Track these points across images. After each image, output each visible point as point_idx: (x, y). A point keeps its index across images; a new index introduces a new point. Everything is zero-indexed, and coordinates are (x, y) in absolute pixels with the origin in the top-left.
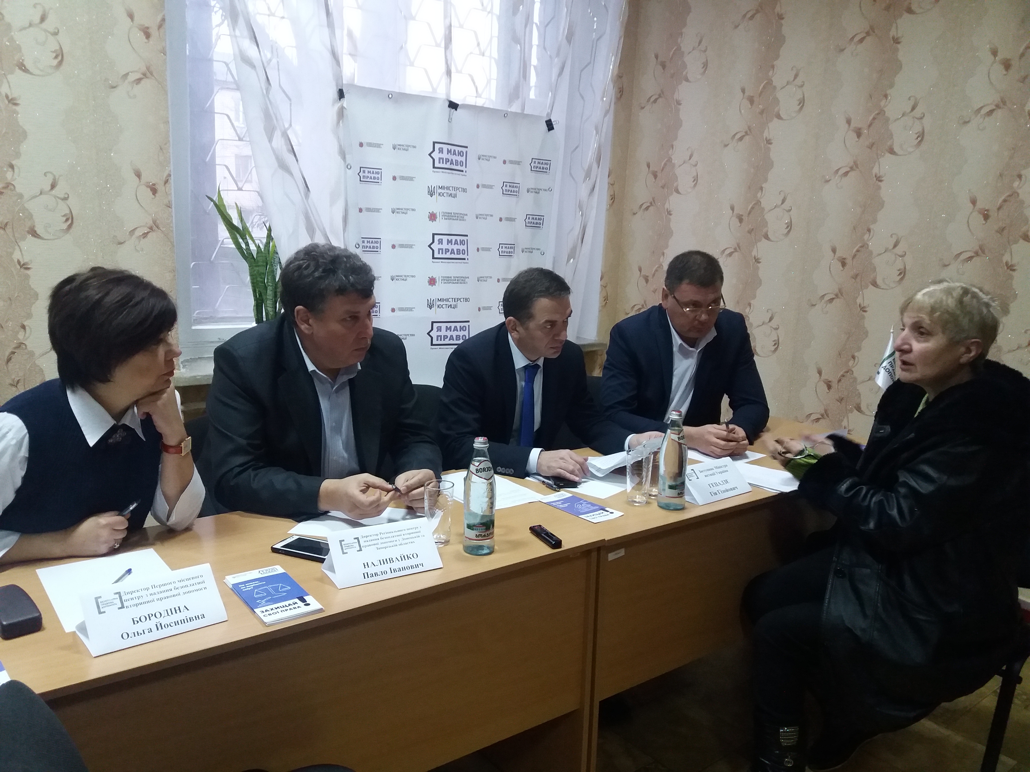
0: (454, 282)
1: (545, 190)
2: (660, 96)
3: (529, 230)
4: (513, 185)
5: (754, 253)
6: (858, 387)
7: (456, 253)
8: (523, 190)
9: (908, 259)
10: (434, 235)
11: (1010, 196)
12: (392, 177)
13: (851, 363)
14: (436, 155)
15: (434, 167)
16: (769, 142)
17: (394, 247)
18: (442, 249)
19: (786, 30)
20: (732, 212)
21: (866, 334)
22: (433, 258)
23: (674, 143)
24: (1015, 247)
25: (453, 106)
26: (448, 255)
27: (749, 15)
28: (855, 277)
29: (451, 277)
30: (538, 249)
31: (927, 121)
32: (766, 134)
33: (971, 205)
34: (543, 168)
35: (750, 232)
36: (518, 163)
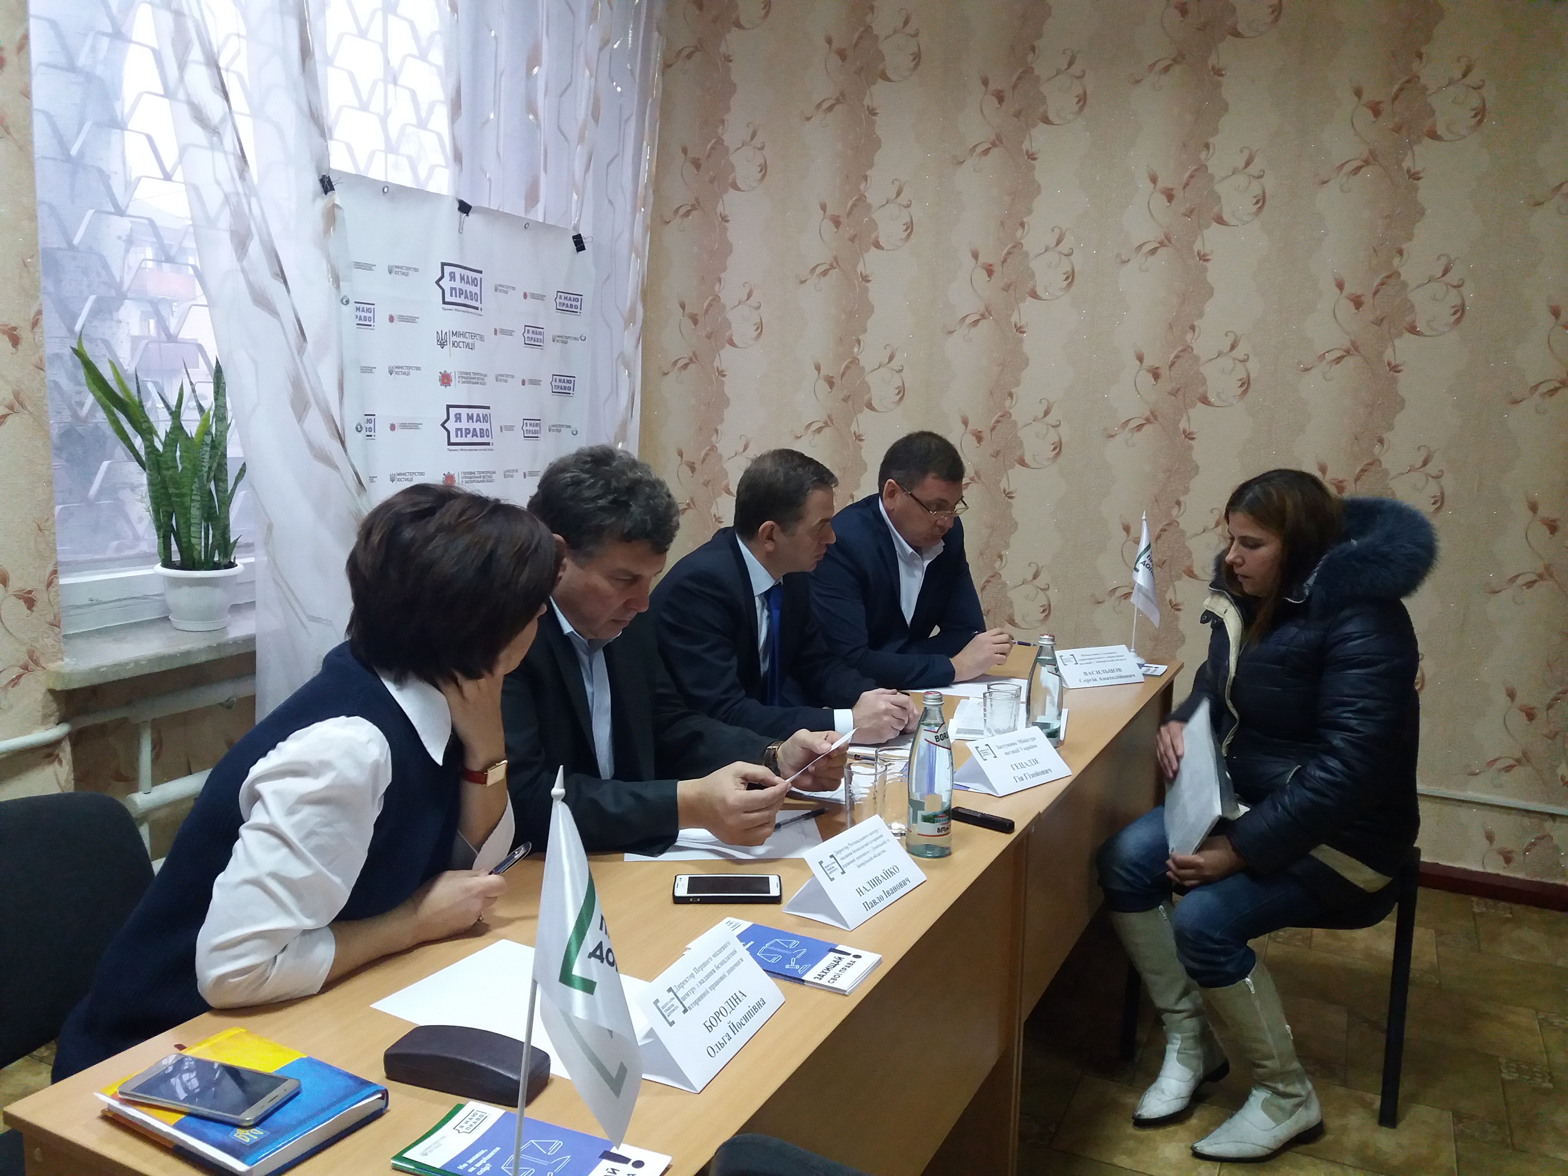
0: (479, 480)
1: (576, 339)
2: (694, 207)
3: (556, 397)
4: (537, 329)
5: (854, 428)
6: (1009, 594)
7: (479, 435)
8: (548, 337)
9: (1064, 430)
10: (449, 407)
11: (1182, 351)
12: (388, 317)
13: (997, 565)
14: (446, 283)
15: (444, 303)
16: (866, 279)
17: (393, 427)
18: (461, 430)
19: (880, 131)
20: (817, 372)
21: (1015, 525)
22: (450, 444)
23: (722, 275)
24: (1192, 412)
25: (464, 208)
26: (470, 439)
27: (825, 106)
28: (996, 454)
29: (474, 473)
30: (569, 427)
31: (1076, 258)
32: (860, 268)
33: (1138, 362)
34: (571, 306)
35: (846, 399)
36: (541, 297)
